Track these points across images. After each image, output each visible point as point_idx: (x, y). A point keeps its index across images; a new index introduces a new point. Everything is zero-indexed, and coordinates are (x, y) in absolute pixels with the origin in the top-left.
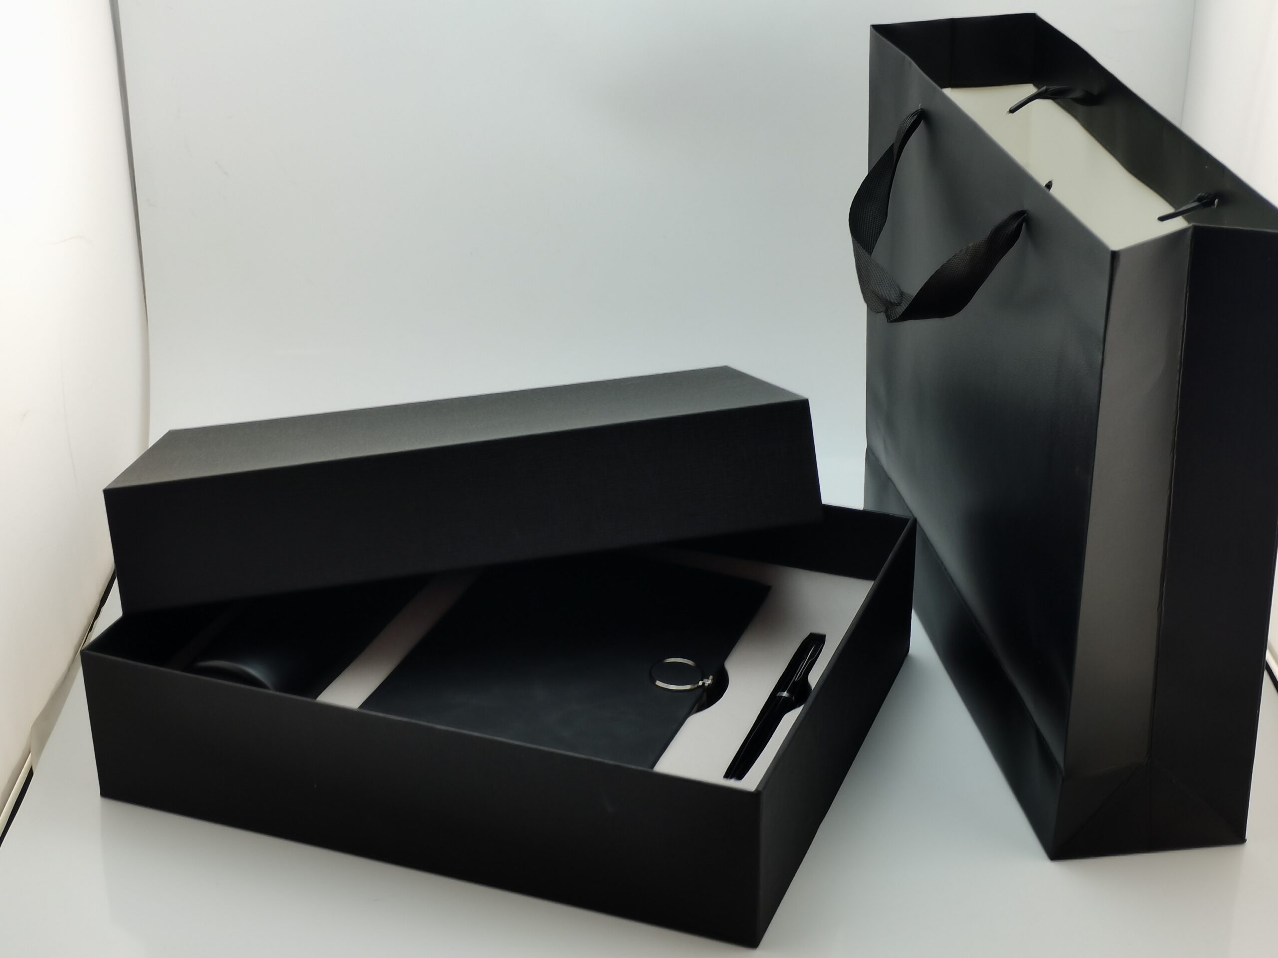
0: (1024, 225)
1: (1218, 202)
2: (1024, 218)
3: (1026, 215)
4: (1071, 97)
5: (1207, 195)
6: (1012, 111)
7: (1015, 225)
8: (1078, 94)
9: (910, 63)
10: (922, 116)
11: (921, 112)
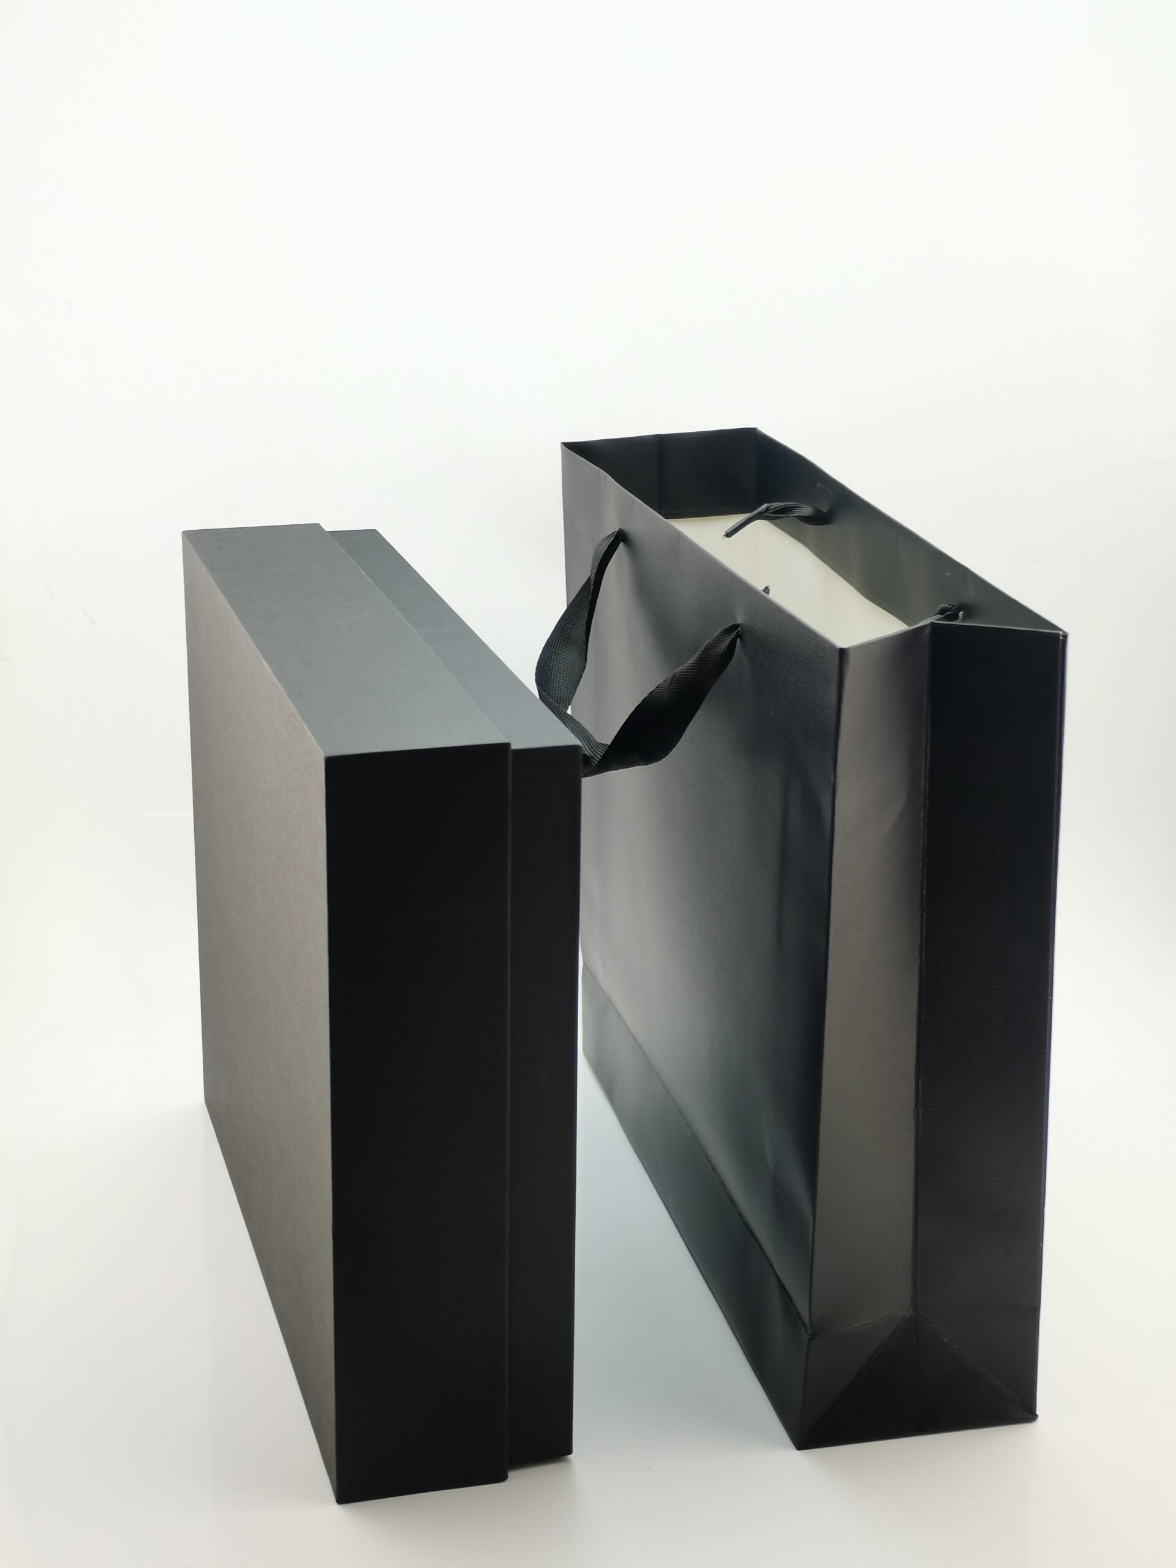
0: (738, 641)
1: (964, 615)
2: (738, 632)
3: (739, 629)
4: (796, 515)
5: (950, 606)
6: (729, 535)
7: (727, 643)
8: (806, 510)
9: (606, 477)
10: (620, 537)
11: (619, 532)
